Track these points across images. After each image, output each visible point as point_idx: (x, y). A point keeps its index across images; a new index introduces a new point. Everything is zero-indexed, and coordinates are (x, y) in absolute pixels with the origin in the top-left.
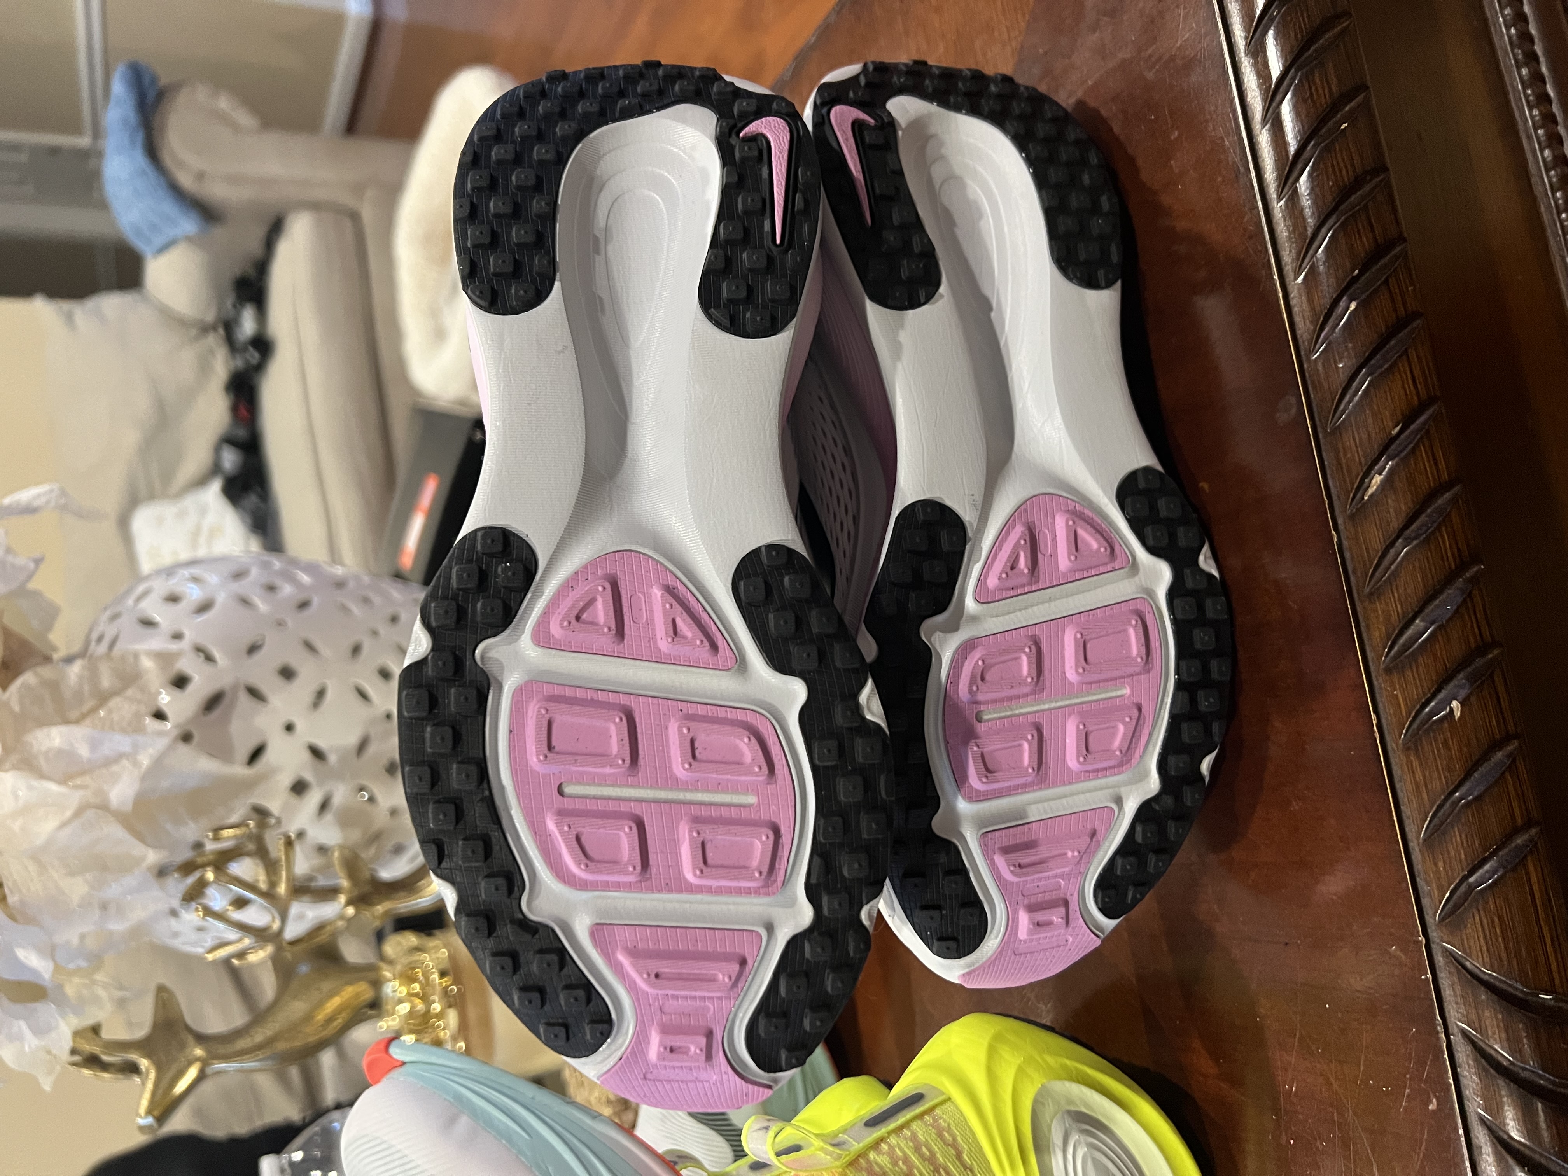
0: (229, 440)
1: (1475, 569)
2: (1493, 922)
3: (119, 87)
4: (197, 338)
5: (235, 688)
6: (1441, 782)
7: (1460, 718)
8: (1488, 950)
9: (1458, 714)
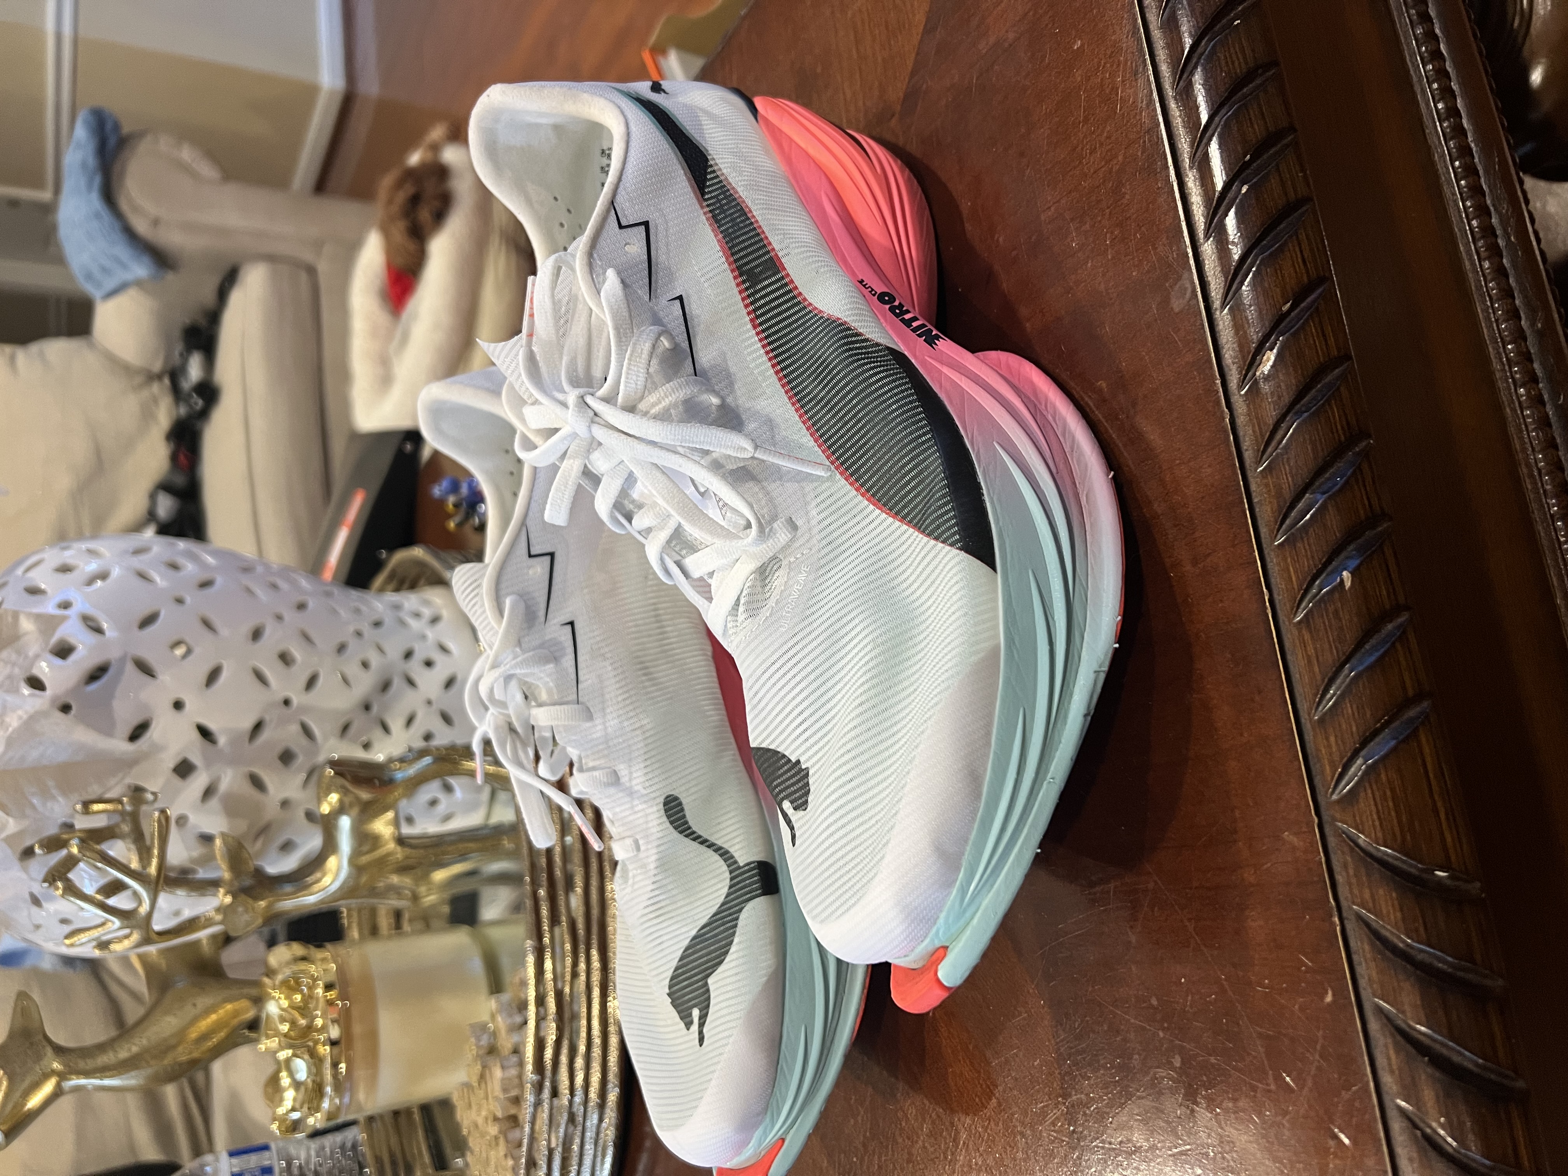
0: (165, 487)
1: (1364, 444)
2: (1385, 793)
3: (81, 132)
4: (141, 387)
5: (122, 660)
6: (1332, 653)
7: (1350, 588)
8: (1381, 824)
9: (1348, 584)
